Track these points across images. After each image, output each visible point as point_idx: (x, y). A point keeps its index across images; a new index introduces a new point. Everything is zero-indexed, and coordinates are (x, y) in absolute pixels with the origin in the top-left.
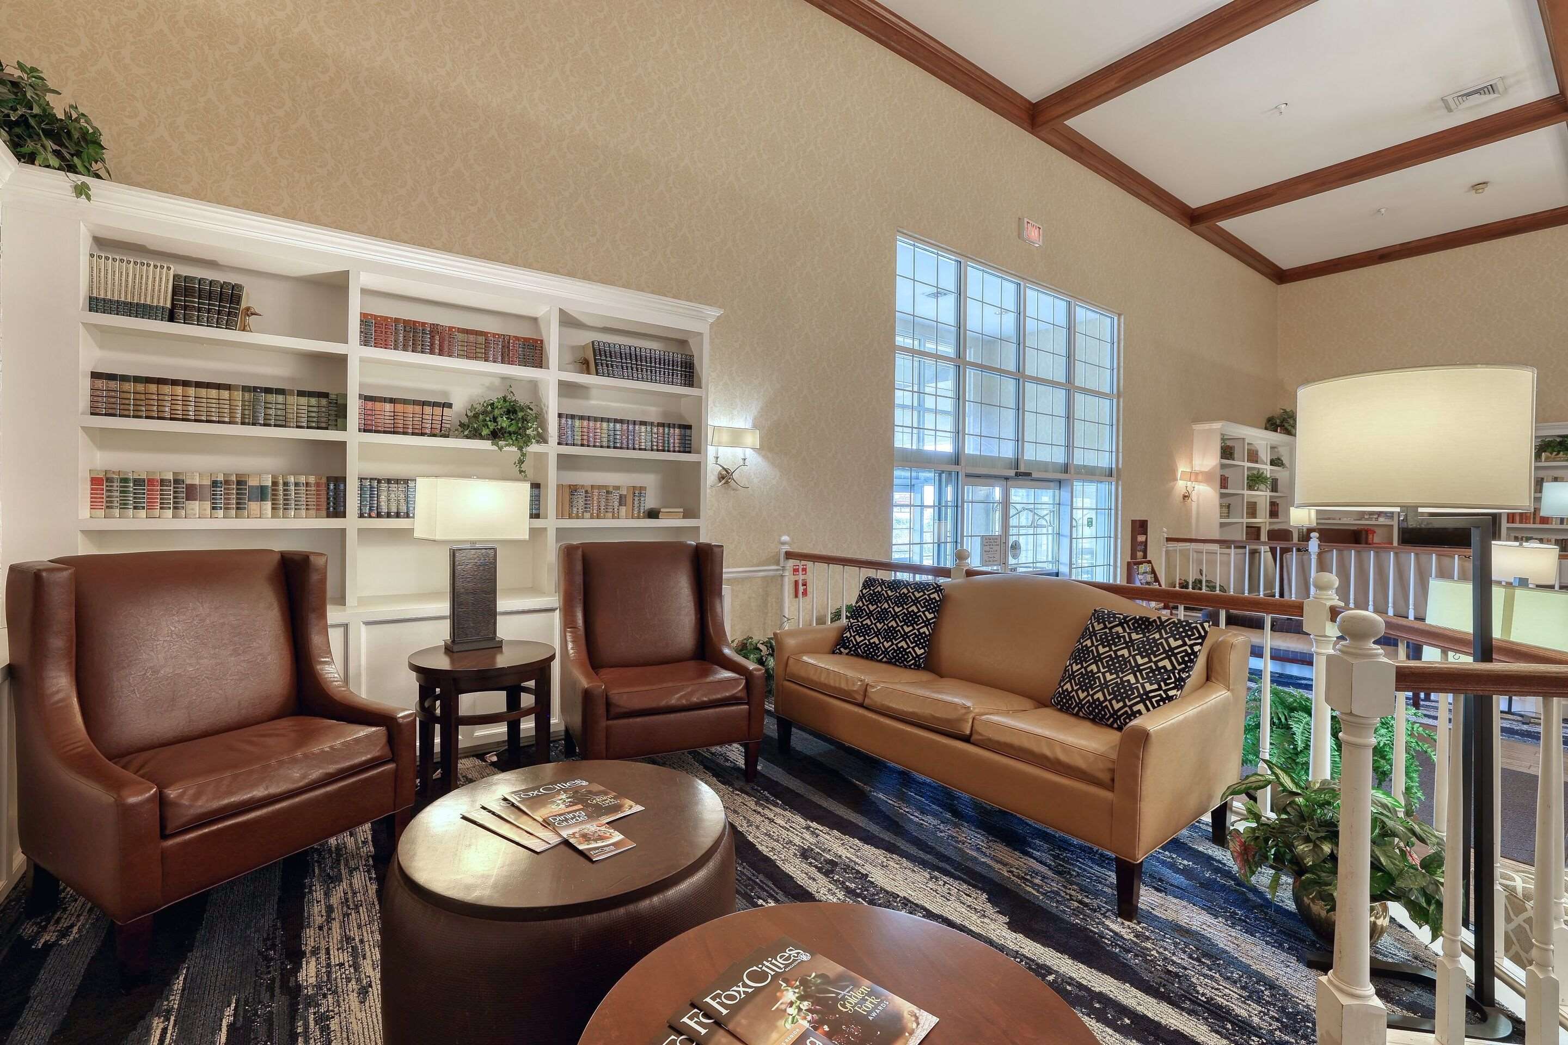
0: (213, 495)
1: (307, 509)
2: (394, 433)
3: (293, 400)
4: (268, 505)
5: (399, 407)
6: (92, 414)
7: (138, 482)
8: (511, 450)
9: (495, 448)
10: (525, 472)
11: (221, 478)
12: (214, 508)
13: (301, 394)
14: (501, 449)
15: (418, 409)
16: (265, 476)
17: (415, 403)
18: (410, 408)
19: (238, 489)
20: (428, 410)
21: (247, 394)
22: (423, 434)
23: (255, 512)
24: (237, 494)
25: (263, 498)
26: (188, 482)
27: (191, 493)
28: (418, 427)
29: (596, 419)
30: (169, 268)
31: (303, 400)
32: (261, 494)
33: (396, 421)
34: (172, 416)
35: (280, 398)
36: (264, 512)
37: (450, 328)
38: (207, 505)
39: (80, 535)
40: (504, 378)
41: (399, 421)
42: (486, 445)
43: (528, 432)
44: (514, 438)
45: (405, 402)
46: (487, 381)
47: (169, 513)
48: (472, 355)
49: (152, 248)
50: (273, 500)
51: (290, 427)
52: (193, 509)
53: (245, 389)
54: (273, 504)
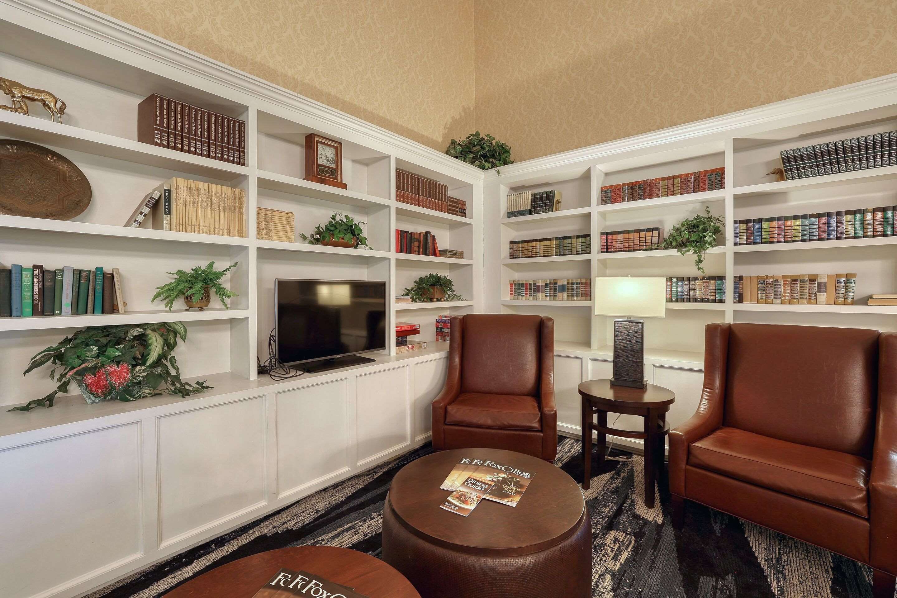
0: (546, 289)
1: (581, 296)
2: (623, 251)
3: (575, 241)
4: (565, 294)
5: (626, 236)
6: (510, 258)
7: (523, 285)
8: (690, 254)
9: (679, 253)
10: (702, 269)
11: (548, 282)
12: (546, 296)
13: (578, 237)
14: (683, 254)
15: (637, 235)
16: (564, 280)
17: (635, 231)
18: (631, 235)
19: (554, 287)
20: (643, 234)
21: (557, 241)
22: (640, 250)
23: (560, 298)
24: (554, 289)
25: (564, 291)
26: (537, 284)
27: (538, 289)
28: (637, 246)
29: (787, 218)
30: (529, 192)
31: (580, 240)
32: (563, 288)
33: (624, 244)
34: (532, 256)
35: (569, 241)
36: (563, 297)
37: (656, 180)
38: (544, 294)
39: (502, 306)
40: (703, 202)
41: (626, 244)
42: (673, 252)
43: (706, 239)
44: (694, 245)
45: (629, 232)
46: (690, 207)
47: (531, 298)
48: (671, 193)
49: (527, 185)
50: (568, 291)
51: (573, 255)
52: (539, 296)
53: (557, 239)
54: (567, 294)
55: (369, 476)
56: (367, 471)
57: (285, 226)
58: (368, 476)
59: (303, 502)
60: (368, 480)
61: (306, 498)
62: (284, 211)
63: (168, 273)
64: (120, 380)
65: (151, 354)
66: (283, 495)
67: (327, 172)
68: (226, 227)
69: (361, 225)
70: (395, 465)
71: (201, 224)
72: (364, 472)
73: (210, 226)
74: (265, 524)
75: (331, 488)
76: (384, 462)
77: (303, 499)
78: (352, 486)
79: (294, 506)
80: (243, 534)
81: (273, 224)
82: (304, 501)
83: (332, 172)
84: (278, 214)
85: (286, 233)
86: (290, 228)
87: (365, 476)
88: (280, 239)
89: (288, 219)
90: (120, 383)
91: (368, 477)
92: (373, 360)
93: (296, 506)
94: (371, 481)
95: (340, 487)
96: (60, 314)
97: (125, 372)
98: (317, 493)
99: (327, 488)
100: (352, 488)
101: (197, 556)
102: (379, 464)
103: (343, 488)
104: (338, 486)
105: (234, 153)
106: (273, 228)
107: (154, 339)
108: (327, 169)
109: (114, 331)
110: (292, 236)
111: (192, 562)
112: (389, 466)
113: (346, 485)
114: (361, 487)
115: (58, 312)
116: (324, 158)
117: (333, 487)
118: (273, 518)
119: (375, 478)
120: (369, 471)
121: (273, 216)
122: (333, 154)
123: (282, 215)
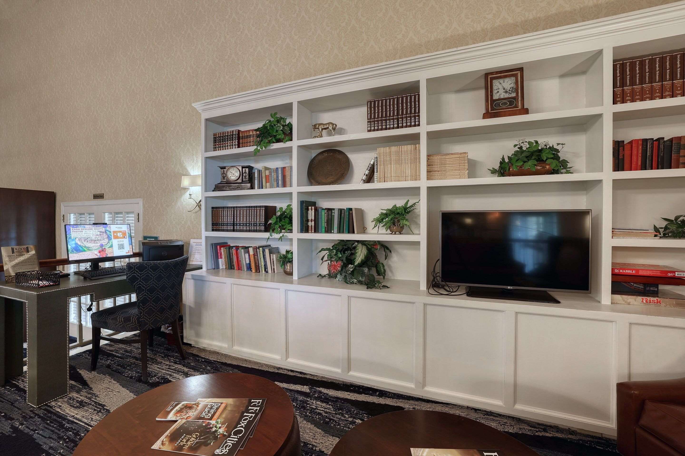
55: (532, 429)
56: (536, 423)
57: (458, 165)
58: (532, 427)
59: (450, 407)
60: (527, 430)
61: (456, 405)
62: (458, 153)
63: (382, 210)
64: (334, 270)
65: (357, 258)
66: (428, 389)
67: (505, 104)
68: (410, 175)
69: (559, 147)
70: (579, 440)
71: (393, 175)
72: (533, 422)
73: (399, 176)
74: (412, 402)
75: (483, 412)
76: (569, 429)
77: (453, 404)
78: (504, 425)
79: (441, 405)
80: (396, 399)
81: (447, 166)
82: (452, 407)
83: (510, 102)
84: (452, 156)
85: (459, 172)
86: (463, 166)
87: (529, 425)
88: (454, 177)
89: (461, 158)
90: (334, 272)
91: (530, 428)
92: (558, 302)
93: (443, 405)
94: (529, 433)
95: (492, 417)
96: (333, 233)
97: (338, 266)
98: (468, 408)
99: (480, 410)
100: (501, 426)
101: (367, 392)
102: (560, 426)
103: (493, 420)
104: (491, 415)
105: (411, 119)
106: (447, 169)
107: (360, 250)
108: (504, 101)
109: (348, 243)
110: (465, 173)
111: (361, 394)
112: (570, 436)
113: (499, 419)
114: (510, 431)
115: (332, 231)
116: (501, 91)
117: (485, 413)
118: (420, 402)
119: (537, 434)
120: (539, 424)
121: (447, 159)
122: (513, 84)
123: (456, 156)
